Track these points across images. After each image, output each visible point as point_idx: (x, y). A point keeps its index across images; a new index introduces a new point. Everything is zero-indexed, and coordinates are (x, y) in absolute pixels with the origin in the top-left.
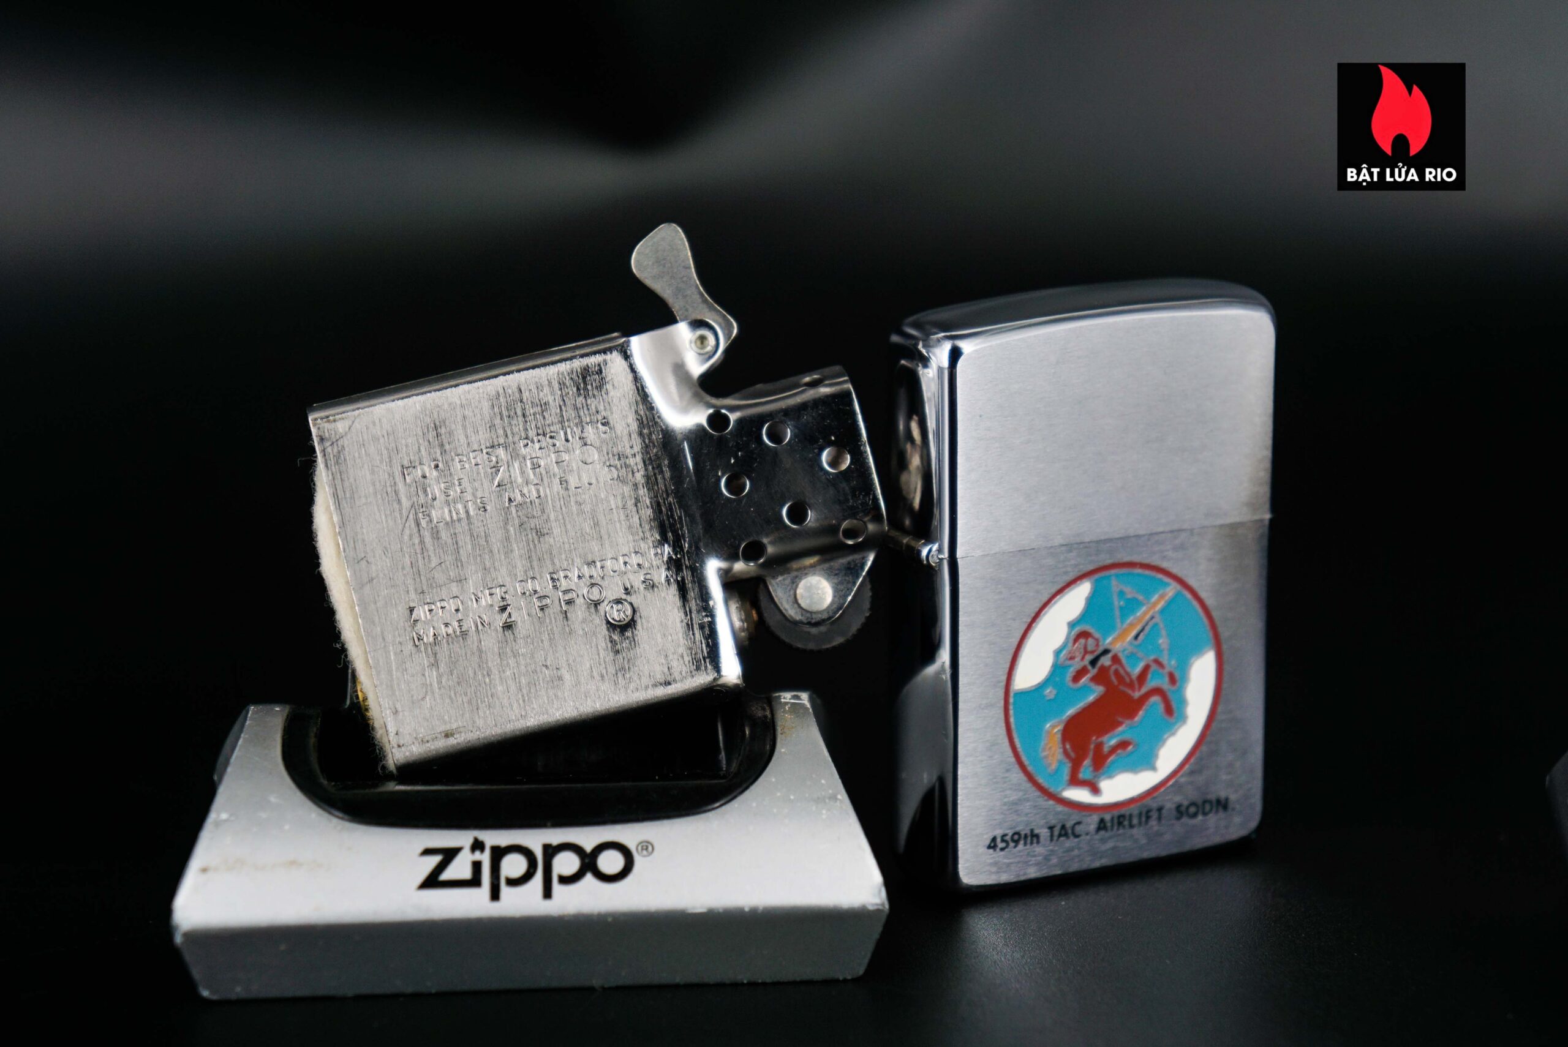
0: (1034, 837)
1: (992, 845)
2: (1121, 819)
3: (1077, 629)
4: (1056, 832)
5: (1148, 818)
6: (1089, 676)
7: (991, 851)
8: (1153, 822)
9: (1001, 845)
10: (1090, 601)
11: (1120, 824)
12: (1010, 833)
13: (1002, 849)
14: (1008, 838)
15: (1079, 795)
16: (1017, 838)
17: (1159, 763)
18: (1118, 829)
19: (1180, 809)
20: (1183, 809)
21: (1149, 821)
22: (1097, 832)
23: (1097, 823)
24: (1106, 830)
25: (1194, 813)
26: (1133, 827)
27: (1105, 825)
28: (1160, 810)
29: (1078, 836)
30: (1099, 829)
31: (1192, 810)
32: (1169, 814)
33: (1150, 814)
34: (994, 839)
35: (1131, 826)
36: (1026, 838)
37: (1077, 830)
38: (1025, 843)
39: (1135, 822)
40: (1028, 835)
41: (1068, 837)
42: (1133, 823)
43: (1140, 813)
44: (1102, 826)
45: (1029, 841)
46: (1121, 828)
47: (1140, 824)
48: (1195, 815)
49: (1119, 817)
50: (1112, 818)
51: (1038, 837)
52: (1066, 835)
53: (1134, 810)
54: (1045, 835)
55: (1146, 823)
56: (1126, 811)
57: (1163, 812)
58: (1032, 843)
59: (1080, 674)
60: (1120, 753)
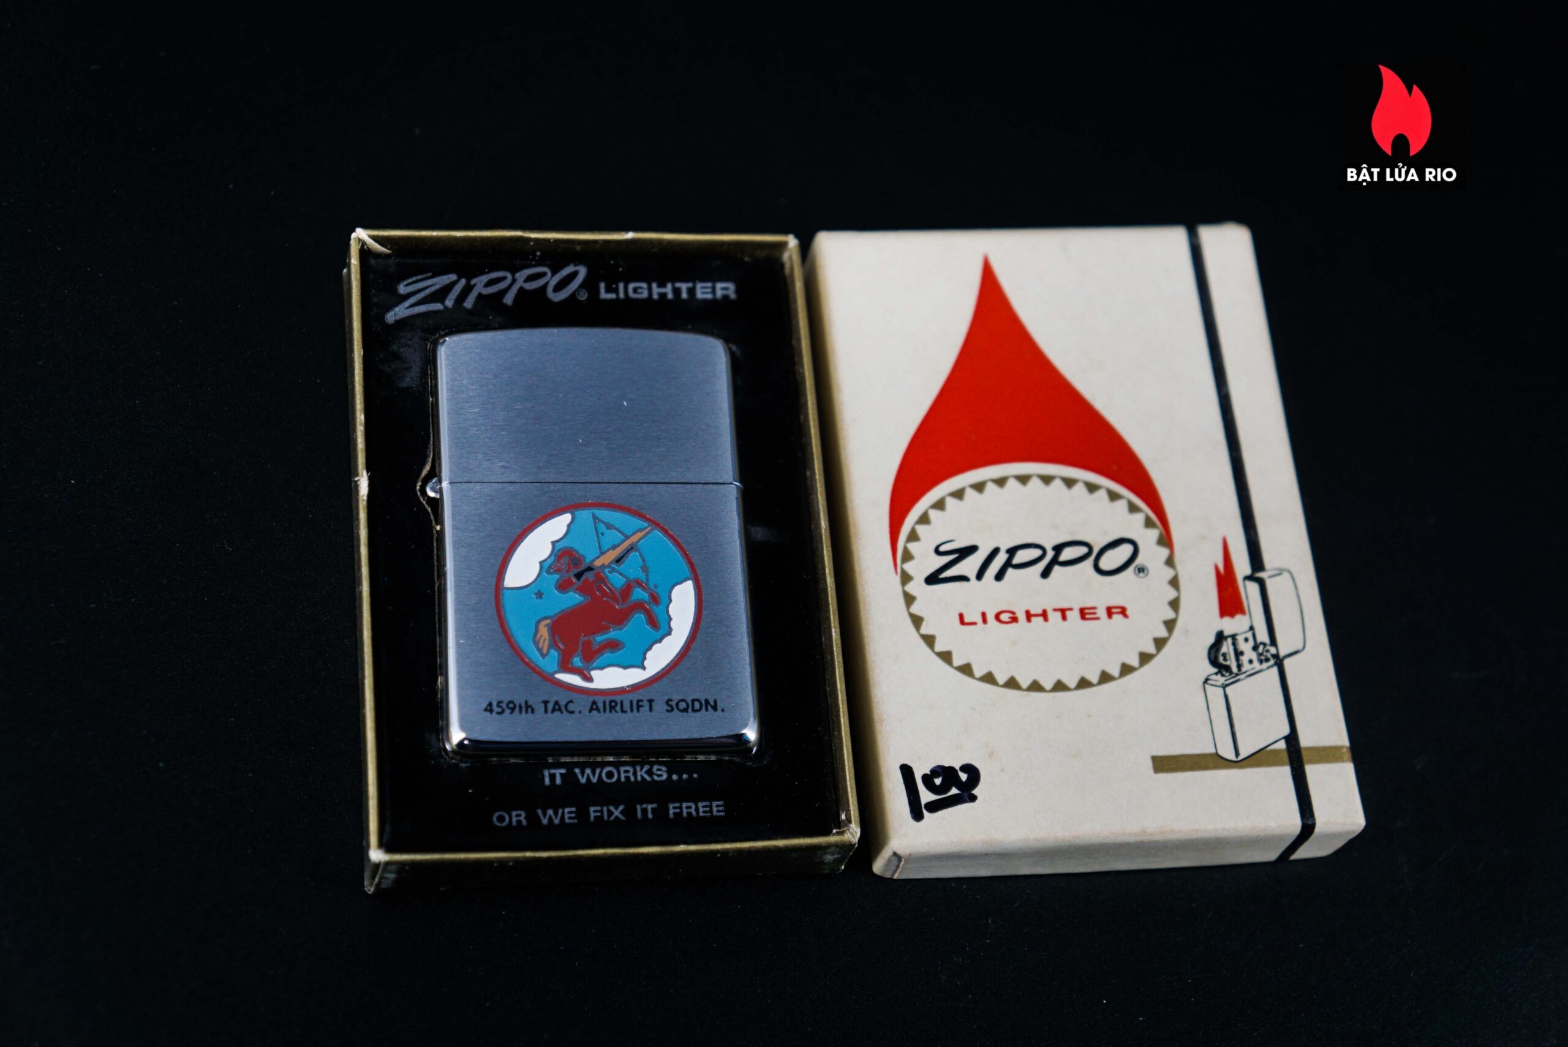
1: (489, 709)
2: (613, 704)
4: (550, 706)
6: (575, 586)
7: (486, 713)
8: (645, 710)
9: (497, 710)
10: (571, 528)
11: (612, 708)
12: (506, 701)
13: (500, 714)
14: (504, 705)
15: (574, 679)
16: (512, 706)
17: (648, 663)
18: (611, 711)
19: (670, 703)
20: (673, 703)
21: (641, 709)
22: (590, 711)
23: (590, 704)
24: (599, 712)
25: (684, 708)
26: (626, 712)
27: (597, 707)
28: (651, 701)
29: (572, 712)
30: (591, 710)
31: (683, 705)
32: (660, 706)
33: (641, 703)
34: (490, 704)
35: (623, 711)
36: (521, 707)
37: (571, 707)
38: (520, 712)
39: (627, 707)
40: (523, 705)
41: (562, 712)
42: (624, 709)
43: (631, 702)
44: (594, 707)
45: (524, 709)
46: (613, 711)
47: (632, 710)
48: (685, 710)
49: (611, 702)
50: (604, 703)
51: (532, 707)
52: (560, 710)
53: (626, 698)
54: (539, 708)
55: (638, 711)
56: (617, 698)
57: (654, 703)
58: (526, 712)
59: (566, 583)
60: (609, 650)
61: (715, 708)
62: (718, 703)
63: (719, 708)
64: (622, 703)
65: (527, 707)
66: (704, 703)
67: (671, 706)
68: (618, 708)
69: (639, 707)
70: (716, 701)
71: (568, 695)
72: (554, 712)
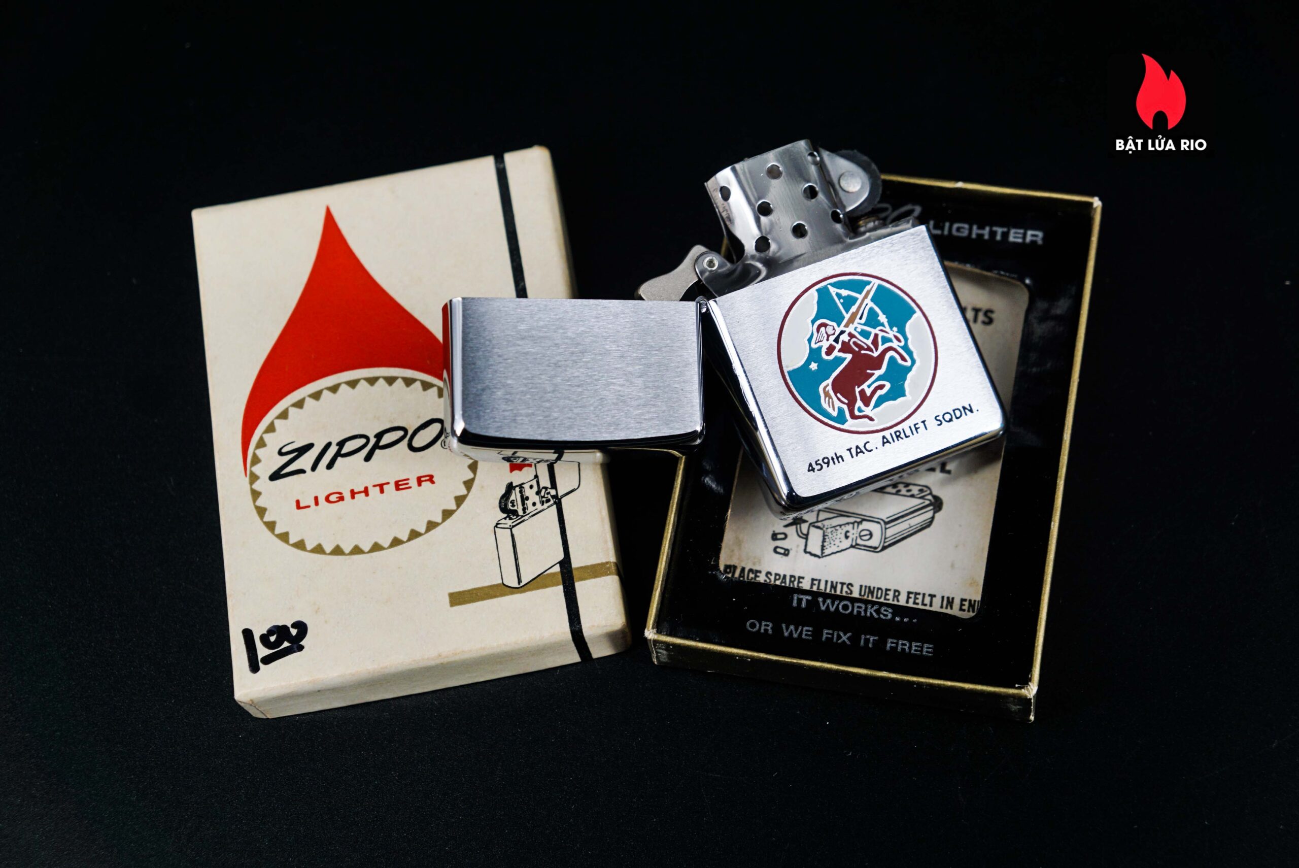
1: (811, 469)
2: (898, 434)
3: (817, 323)
4: (854, 451)
6: (837, 349)
7: (812, 472)
8: (922, 430)
9: (816, 467)
10: (819, 304)
12: (821, 459)
13: (819, 470)
14: (820, 462)
16: (827, 461)
18: (898, 440)
19: (938, 418)
20: (940, 418)
21: (918, 430)
22: (883, 446)
23: (882, 440)
24: (890, 443)
25: (949, 419)
26: (909, 436)
27: (887, 439)
28: (923, 422)
29: (871, 451)
30: (884, 443)
31: (947, 417)
32: (933, 424)
33: (917, 426)
34: (810, 465)
35: (907, 437)
36: (833, 459)
37: (868, 447)
39: (908, 433)
40: (835, 457)
41: (864, 453)
42: (907, 435)
43: (910, 427)
44: (885, 441)
45: (836, 460)
46: (899, 438)
47: (913, 434)
48: (951, 420)
49: (895, 433)
50: (891, 434)
51: (841, 457)
52: (862, 452)
53: (905, 426)
54: (846, 455)
55: (917, 433)
56: (899, 428)
57: (926, 423)
58: (839, 462)
59: (830, 350)
60: (880, 393)
61: (971, 411)
62: (973, 405)
63: (974, 409)
64: (903, 430)
65: (837, 458)
66: (962, 410)
67: (940, 421)
68: (902, 435)
69: (916, 429)
70: (970, 405)
71: (863, 438)
72: (857, 455)
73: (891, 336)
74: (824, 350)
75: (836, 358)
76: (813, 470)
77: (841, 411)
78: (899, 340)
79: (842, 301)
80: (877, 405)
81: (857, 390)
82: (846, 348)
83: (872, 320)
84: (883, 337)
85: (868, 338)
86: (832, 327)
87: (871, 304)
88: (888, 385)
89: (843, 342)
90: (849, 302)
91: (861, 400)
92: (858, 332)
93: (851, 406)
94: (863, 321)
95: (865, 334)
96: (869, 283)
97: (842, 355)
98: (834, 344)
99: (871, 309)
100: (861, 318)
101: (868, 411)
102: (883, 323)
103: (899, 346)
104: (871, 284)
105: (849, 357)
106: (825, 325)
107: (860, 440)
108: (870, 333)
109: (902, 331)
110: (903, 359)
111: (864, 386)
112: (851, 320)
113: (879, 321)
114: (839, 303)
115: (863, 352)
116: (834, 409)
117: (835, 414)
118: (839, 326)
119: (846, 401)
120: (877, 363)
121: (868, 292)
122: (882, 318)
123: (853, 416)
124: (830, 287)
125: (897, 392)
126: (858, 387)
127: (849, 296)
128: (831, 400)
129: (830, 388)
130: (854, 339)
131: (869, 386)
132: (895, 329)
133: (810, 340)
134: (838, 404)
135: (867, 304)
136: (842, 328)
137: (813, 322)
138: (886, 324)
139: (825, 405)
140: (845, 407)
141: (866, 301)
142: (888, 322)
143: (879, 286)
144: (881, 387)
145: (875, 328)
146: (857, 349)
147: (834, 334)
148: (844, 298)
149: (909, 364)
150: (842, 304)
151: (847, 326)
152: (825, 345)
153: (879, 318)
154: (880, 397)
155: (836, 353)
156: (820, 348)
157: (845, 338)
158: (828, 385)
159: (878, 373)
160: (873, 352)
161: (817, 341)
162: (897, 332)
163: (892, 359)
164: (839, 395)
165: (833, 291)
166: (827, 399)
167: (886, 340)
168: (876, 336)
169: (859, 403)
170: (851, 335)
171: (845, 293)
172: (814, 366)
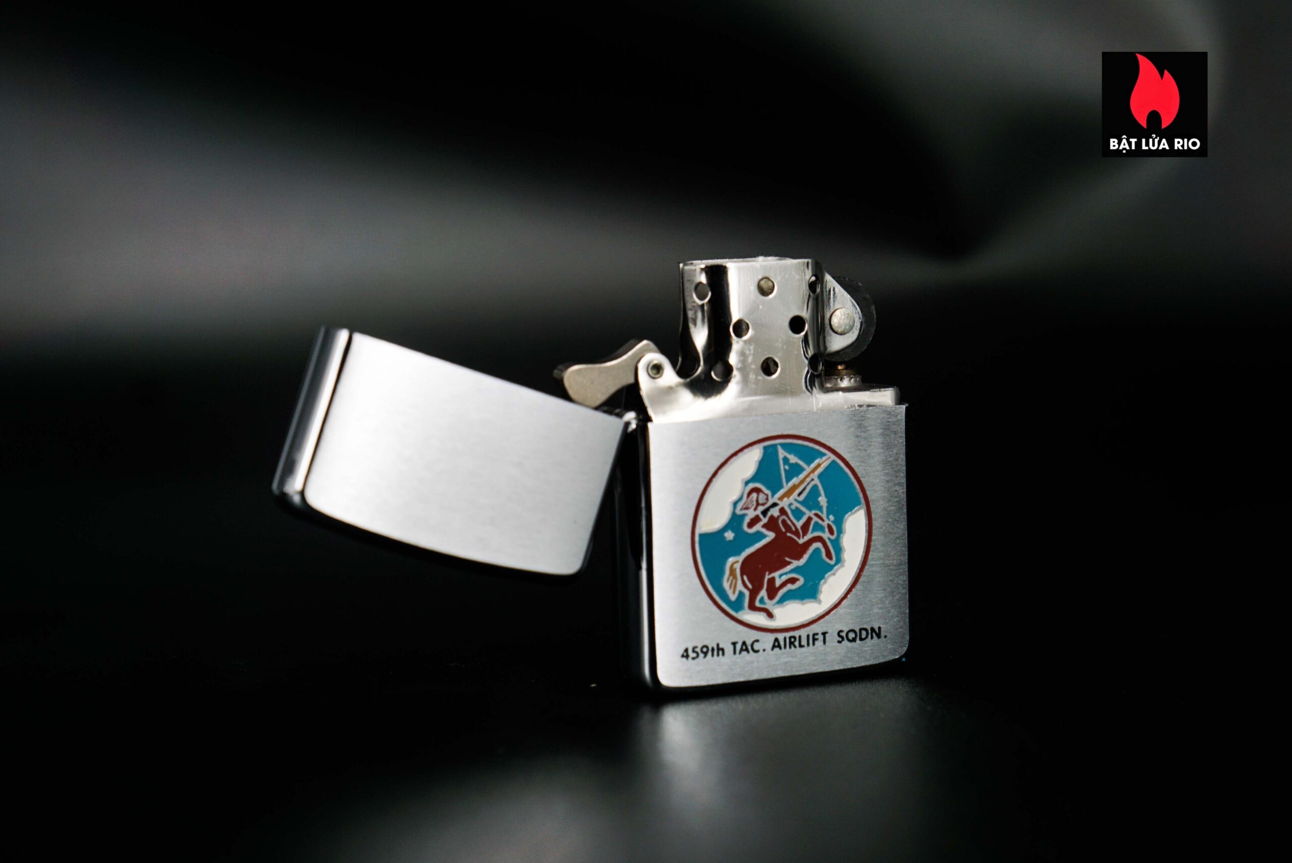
0: (720, 650)
1: (685, 655)
2: (793, 640)
3: (751, 486)
4: (738, 647)
5: (814, 640)
6: (762, 523)
7: (684, 659)
8: (819, 643)
9: (692, 655)
10: (761, 463)
11: (791, 643)
12: (700, 646)
13: (693, 658)
14: (698, 650)
15: (758, 619)
16: (705, 651)
17: (822, 597)
18: (790, 647)
19: (841, 634)
20: (844, 634)
21: (816, 642)
22: (773, 649)
23: (773, 642)
24: (780, 648)
25: (853, 638)
26: (803, 646)
27: (779, 643)
28: (824, 634)
29: (757, 651)
30: (774, 647)
31: (851, 635)
32: (832, 638)
33: (816, 637)
34: (686, 650)
35: (801, 646)
36: (713, 649)
37: (756, 646)
38: (713, 655)
39: (804, 642)
40: (716, 648)
41: (748, 652)
42: (803, 643)
43: (808, 636)
44: (776, 645)
45: (715, 652)
46: (792, 646)
47: (808, 644)
48: (854, 640)
49: (790, 638)
50: (785, 639)
51: (723, 650)
52: (747, 650)
53: (803, 633)
54: (729, 649)
55: (814, 644)
56: (796, 633)
57: (827, 635)
58: (718, 655)
59: (754, 521)
60: (790, 587)
61: (879, 636)
62: (882, 630)
63: (883, 634)
64: (800, 637)
65: (719, 649)
66: (870, 632)
67: (842, 637)
68: (797, 643)
70: (880, 628)
71: (754, 635)
72: (740, 653)
73: (825, 524)
74: (747, 520)
75: (758, 532)
76: (687, 657)
77: (741, 594)
78: (831, 531)
79: (787, 467)
80: (781, 601)
81: (767, 577)
82: (772, 525)
83: (811, 501)
84: (816, 523)
85: (798, 519)
86: (765, 497)
87: (817, 481)
88: (801, 581)
89: (772, 517)
90: (794, 470)
91: (767, 590)
92: (792, 510)
93: (754, 594)
94: (802, 498)
95: (798, 514)
96: (824, 455)
97: (764, 531)
98: (761, 516)
99: (815, 487)
100: (800, 494)
101: (769, 604)
102: (822, 506)
103: (829, 539)
104: (824, 458)
105: (771, 536)
106: (757, 490)
107: (749, 636)
108: (803, 514)
109: (839, 522)
110: (829, 555)
111: (776, 574)
112: (788, 494)
113: (819, 502)
114: (782, 467)
115: (789, 534)
116: (734, 592)
117: (733, 597)
118: (773, 495)
119: (750, 586)
120: (798, 551)
121: (819, 465)
122: (823, 500)
123: (752, 607)
124: (779, 447)
125: (810, 593)
126: (769, 574)
127: (797, 464)
128: (734, 581)
129: (738, 567)
130: (784, 517)
131: (780, 576)
132: (832, 517)
133: (735, 504)
134: (740, 586)
135: (813, 480)
136: (775, 499)
137: (747, 483)
138: (825, 510)
139: (726, 585)
140: (747, 593)
141: (812, 476)
142: (827, 507)
143: (834, 462)
144: (793, 581)
145: (810, 510)
146: (784, 530)
147: (763, 504)
148: (791, 465)
149: (832, 562)
150: (785, 470)
151: (781, 499)
152: (751, 514)
153: (820, 499)
154: (790, 591)
155: (758, 527)
156: (744, 516)
157: (775, 512)
158: (737, 562)
159: (795, 564)
160: (799, 538)
161: (744, 507)
162: (832, 522)
163: (817, 550)
164: (745, 578)
165: (782, 453)
166: (731, 578)
167: (818, 527)
168: (810, 519)
169: (763, 593)
170: (783, 511)
171: (793, 459)
172: (729, 535)
